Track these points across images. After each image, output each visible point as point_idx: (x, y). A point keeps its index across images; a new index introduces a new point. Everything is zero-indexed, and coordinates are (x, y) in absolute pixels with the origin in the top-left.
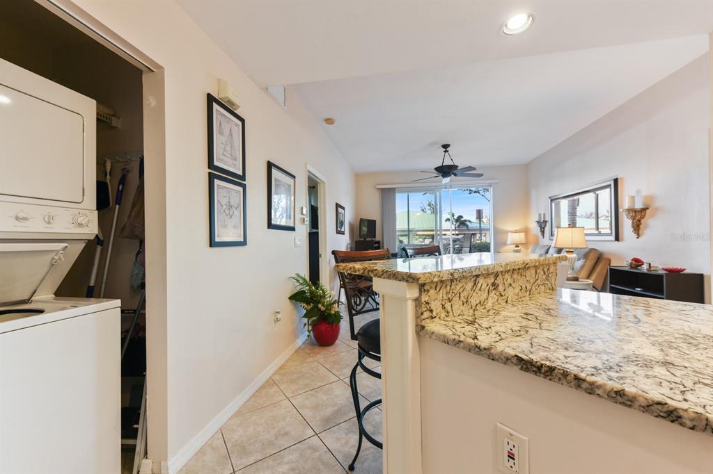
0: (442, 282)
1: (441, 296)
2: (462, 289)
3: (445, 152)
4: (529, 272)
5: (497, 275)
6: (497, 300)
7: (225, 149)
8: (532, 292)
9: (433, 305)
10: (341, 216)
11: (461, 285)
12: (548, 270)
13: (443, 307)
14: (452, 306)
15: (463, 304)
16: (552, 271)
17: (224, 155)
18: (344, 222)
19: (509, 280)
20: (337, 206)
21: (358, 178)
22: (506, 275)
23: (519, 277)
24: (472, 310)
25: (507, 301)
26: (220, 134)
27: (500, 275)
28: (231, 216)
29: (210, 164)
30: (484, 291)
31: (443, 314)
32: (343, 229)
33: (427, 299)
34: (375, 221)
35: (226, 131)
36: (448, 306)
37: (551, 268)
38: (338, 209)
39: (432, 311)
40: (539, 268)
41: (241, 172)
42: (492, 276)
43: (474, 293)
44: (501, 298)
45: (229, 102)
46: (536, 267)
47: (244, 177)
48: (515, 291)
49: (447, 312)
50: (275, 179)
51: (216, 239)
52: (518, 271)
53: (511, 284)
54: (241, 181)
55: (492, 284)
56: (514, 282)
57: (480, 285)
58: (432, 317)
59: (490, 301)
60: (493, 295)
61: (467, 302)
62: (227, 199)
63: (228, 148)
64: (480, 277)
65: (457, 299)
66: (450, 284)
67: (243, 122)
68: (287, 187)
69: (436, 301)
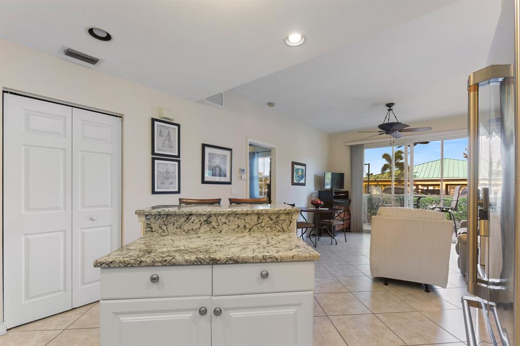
0: (160, 215)
1: (159, 222)
2: (176, 221)
3: (389, 110)
4: (248, 217)
5: (210, 216)
6: (210, 230)
7: (164, 144)
8: (252, 230)
9: (153, 226)
10: (300, 171)
11: (176, 218)
12: (277, 217)
13: (160, 227)
14: (167, 228)
15: (177, 228)
16: (283, 219)
17: (163, 146)
18: (303, 176)
19: (224, 220)
20: (293, 163)
21: (332, 137)
22: (220, 217)
23: (236, 219)
24: (184, 233)
25: (221, 232)
26: (161, 136)
27: (213, 217)
28: (168, 178)
29: (153, 153)
30: (196, 223)
31: (160, 231)
32: (302, 181)
33: (148, 222)
34: (343, 174)
35: (165, 133)
36: (164, 228)
37: (283, 217)
38: (295, 166)
39: (152, 228)
40: (263, 216)
41: (176, 154)
42: (204, 217)
43: (186, 224)
44: (214, 229)
45: (166, 118)
46: (259, 214)
47: (179, 156)
48: (231, 227)
49: (164, 230)
50: (209, 153)
51: (156, 190)
52: (234, 215)
53: (225, 223)
54: (176, 158)
55: (205, 221)
56: (229, 222)
57: (192, 220)
58: (152, 231)
59: (202, 230)
60: (205, 227)
61: (180, 227)
62: (165, 170)
63: (167, 142)
64: (193, 216)
65: (172, 225)
66: (166, 217)
67: (179, 126)
68: (222, 157)
69: (155, 224)
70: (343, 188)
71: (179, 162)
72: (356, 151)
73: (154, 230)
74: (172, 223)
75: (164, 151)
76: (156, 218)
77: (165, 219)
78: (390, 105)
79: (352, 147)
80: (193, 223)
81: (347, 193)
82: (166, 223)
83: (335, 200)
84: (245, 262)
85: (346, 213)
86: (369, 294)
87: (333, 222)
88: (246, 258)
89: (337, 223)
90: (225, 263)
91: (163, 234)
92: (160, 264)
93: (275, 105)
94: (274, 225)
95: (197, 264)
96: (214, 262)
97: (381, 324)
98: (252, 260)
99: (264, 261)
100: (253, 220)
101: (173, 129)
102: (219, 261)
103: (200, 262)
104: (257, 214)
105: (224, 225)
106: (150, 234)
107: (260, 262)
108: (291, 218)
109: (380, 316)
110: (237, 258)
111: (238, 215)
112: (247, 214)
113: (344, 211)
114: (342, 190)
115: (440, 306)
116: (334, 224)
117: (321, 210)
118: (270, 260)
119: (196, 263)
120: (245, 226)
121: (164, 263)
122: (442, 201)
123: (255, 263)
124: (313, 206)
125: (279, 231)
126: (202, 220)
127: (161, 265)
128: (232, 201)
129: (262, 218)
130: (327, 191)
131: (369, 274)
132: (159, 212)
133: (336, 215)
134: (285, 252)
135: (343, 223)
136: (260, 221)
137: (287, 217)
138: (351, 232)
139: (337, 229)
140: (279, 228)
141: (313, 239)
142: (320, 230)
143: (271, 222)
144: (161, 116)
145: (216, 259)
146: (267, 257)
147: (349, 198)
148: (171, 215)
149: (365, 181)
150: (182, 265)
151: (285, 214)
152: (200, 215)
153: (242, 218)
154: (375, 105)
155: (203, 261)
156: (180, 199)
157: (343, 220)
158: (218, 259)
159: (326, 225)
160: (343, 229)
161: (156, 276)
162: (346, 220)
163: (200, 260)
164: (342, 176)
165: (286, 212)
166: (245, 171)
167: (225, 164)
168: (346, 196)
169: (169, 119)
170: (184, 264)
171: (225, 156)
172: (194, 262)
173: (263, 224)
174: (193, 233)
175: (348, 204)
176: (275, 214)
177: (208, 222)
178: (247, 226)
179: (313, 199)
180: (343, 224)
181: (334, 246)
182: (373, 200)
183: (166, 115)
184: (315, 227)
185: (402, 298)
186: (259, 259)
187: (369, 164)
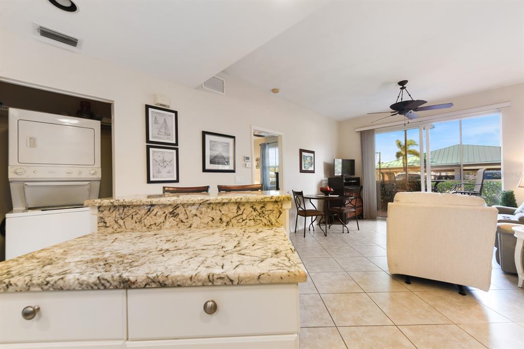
0: (115, 206)
1: (114, 215)
2: (135, 213)
3: (402, 89)
4: (225, 207)
5: (177, 207)
6: (177, 225)
7: (160, 131)
8: (231, 224)
9: (107, 220)
10: (308, 159)
11: (134, 210)
12: (262, 207)
13: (116, 222)
14: (124, 222)
15: (136, 223)
16: (271, 209)
17: (158, 134)
18: (313, 163)
19: (194, 212)
20: (301, 151)
21: (341, 124)
22: (190, 208)
23: (209, 210)
24: (145, 228)
25: (190, 227)
26: (156, 123)
27: (181, 207)
28: (165, 167)
29: (148, 141)
30: (160, 216)
31: (116, 226)
32: (311, 169)
33: (101, 216)
34: (354, 160)
35: (161, 121)
36: (121, 222)
37: (270, 207)
38: (303, 153)
39: (106, 223)
40: (244, 205)
41: (174, 142)
42: (169, 207)
43: (148, 217)
44: (182, 224)
45: (161, 105)
46: (239, 204)
47: (177, 144)
48: (203, 221)
49: (120, 225)
50: (210, 141)
51: (152, 179)
52: (207, 205)
53: (196, 215)
54: (174, 146)
55: (171, 213)
56: (201, 214)
57: (154, 212)
58: (106, 227)
59: (167, 224)
60: (171, 221)
61: (140, 221)
62: (162, 158)
63: (163, 130)
64: (155, 207)
65: (130, 219)
66: (123, 209)
67: (176, 113)
68: (224, 144)
69: (110, 218)
70: (354, 175)
71: (177, 150)
72: (366, 136)
73: (108, 225)
74: (131, 216)
75: (160, 138)
76: (111, 211)
77: (121, 211)
78: (402, 84)
79: (362, 133)
80: (155, 215)
81: (358, 179)
82: (122, 216)
83: (346, 187)
84: (177, 285)
85: (358, 199)
86: (387, 295)
87: (344, 210)
88: (179, 279)
89: (349, 210)
90: (145, 287)
91: (119, 230)
92: (39, 289)
93: (280, 92)
94: (259, 218)
95: (99, 289)
96: (126, 285)
97: (407, 343)
98: (189, 282)
99: (210, 284)
100: (232, 211)
101: (170, 116)
102: (134, 283)
103: (103, 285)
104: (236, 203)
105: (195, 217)
106: (103, 229)
107: (203, 285)
108: (281, 208)
109: (404, 329)
110: (164, 279)
111: (211, 205)
112: (224, 204)
113: (356, 198)
114: (353, 176)
115: (483, 316)
116: (345, 211)
117: (331, 197)
118: (219, 282)
119: (96, 288)
120: (221, 219)
121: (46, 287)
122: (463, 186)
123: (194, 286)
124: (322, 193)
125: (265, 224)
126: (167, 212)
127: (41, 290)
128: (221, 189)
129: (242, 208)
130: (338, 177)
131: (386, 268)
132: (112, 203)
133: (347, 202)
134: (251, 267)
135: (354, 210)
136: (240, 212)
137: (276, 206)
138: (364, 219)
139: (349, 216)
140: (265, 221)
141: (323, 227)
142: (331, 217)
143: (255, 213)
144: (156, 103)
145: (129, 280)
146: (215, 277)
147: (361, 185)
148: (129, 206)
149: (377, 169)
150: (74, 290)
151: (272, 202)
152: (165, 206)
153: (218, 208)
154: (386, 84)
155: (108, 285)
156: (164, 188)
157: (355, 207)
158: (132, 279)
159: (336, 213)
160: (356, 216)
161: (31, 309)
162: (358, 207)
163: (103, 281)
164: (352, 162)
165: (274, 200)
166: (250, 158)
167: (228, 152)
168: (358, 183)
169: (165, 106)
170: (76, 288)
171: (228, 144)
172: (92, 285)
173: (244, 216)
174: (156, 228)
175: (360, 191)
176: (260, 203)
177: (174, 214)
178: (224, 219)
179: (323, 187)
180: (355, 212)
181: (345, 234)
182: (386, 187)
183: (161, 101)
184: (325, 215)
185: (430, 303)
186: (200, 281)
187: (380, 153)
